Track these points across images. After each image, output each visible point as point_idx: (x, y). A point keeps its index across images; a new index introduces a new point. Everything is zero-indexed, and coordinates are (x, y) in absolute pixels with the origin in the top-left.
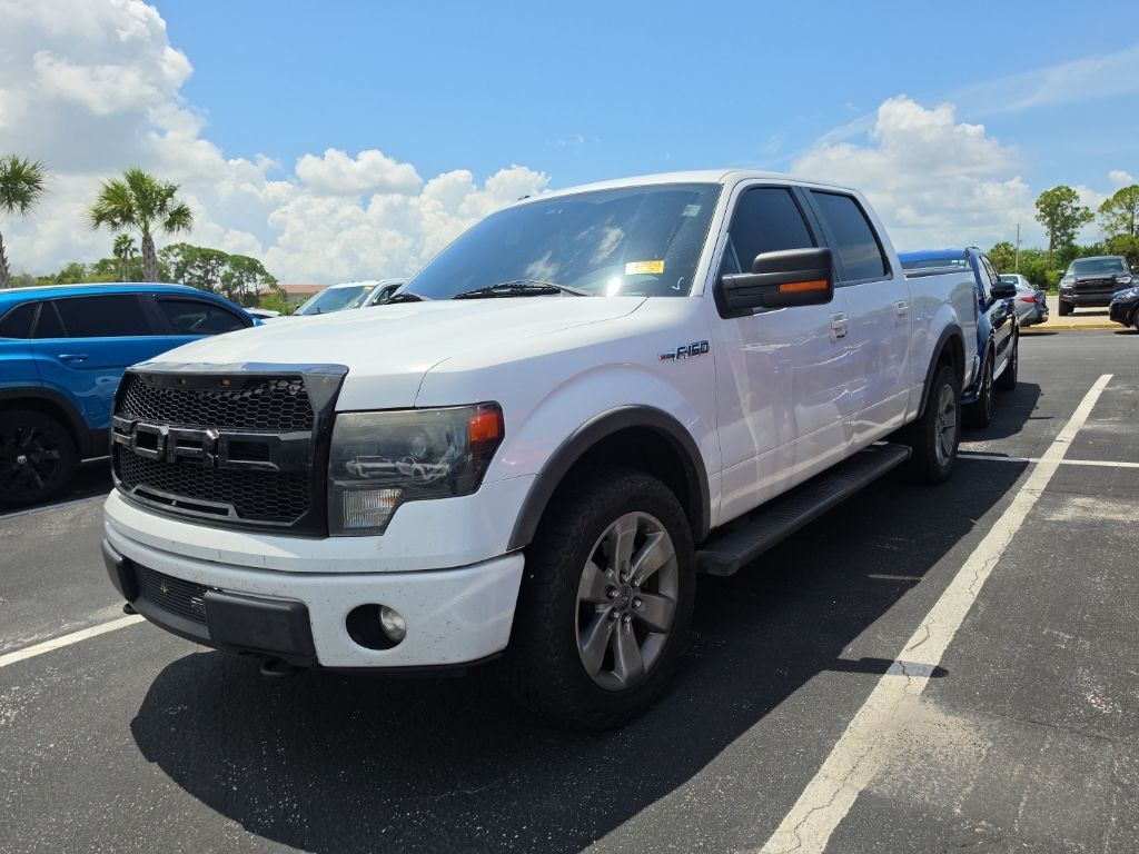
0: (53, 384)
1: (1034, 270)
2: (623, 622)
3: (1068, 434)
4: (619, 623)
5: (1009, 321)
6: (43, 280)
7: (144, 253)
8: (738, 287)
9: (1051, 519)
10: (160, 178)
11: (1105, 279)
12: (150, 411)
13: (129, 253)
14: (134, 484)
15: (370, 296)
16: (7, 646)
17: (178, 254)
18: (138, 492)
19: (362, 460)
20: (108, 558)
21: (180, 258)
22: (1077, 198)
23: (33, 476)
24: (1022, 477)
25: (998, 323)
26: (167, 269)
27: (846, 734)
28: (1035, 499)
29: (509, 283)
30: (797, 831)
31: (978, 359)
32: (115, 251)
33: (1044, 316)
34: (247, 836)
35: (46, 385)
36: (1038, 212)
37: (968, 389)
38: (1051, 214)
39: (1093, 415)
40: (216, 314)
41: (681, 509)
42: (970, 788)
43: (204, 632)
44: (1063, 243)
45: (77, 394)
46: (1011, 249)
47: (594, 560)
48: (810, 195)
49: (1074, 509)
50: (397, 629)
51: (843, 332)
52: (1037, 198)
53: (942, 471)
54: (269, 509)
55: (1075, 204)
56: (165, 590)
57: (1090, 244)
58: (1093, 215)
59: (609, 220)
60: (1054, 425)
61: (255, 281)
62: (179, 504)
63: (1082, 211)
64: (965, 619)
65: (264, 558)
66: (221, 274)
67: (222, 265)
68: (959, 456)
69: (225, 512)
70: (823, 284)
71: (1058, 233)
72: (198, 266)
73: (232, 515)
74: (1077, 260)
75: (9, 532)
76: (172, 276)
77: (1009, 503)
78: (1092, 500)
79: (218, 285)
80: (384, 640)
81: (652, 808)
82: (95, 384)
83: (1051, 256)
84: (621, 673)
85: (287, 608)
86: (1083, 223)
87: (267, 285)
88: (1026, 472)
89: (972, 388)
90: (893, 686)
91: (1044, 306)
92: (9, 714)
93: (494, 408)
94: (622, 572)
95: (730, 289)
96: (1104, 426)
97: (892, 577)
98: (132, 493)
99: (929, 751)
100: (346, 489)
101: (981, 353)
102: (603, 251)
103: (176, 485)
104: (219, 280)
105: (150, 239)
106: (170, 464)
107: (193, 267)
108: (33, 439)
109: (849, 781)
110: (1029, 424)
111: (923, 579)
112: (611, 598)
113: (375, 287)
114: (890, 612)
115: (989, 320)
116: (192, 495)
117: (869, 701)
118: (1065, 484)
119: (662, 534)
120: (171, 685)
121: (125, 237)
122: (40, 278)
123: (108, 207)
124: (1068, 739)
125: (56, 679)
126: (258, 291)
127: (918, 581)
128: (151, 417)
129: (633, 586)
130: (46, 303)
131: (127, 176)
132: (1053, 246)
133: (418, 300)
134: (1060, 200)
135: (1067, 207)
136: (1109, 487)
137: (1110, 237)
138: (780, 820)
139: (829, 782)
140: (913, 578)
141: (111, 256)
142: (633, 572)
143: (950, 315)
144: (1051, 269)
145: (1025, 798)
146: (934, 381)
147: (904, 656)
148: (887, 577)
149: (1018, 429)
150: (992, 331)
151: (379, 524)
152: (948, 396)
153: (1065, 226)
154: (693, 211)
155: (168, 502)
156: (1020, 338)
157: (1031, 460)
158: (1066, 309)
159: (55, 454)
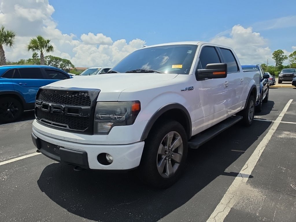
0: (18, 91)
1: (271, 71)
2: (169, 160)
3: (282, 115)
4: (168, 161)
5: (267, 85)
6: (14, 63)
7: (41, 57)
8: (202, 73)
9: (279, 137)
10: (46, 38)
11: (291, 75)
12: (46, 99)
13: (36, 57)
14: (41, 118)
15: (100, 71)
16: (4, 159)
17: (49, 58)
18: (42, 120)
19: (101, 114)
20: (33, 137)
21: (49, 59)
22: (283, 53)
23: (11, 115)
24: (270, 126)
25: (264, 85)
26: (46, 62)
27: (227, 192)
28: (274, 132)
29: (141, 69)
30: (215, 218)
31: (260, 94)
32: (33, 57)
33: (275, 83)
34: (68, 213)
35: (15, 91)
36: (273, 56)
37: (256, 102)
38: (276, 57)
39: (288, 110)
40: (60, 74)
41: (185, 131)
42: (261, 209)
43: (59, 158)
44: (279, 65)
45: (23, 93)
46: (266, 66)
47: (162, 143)
48: (220, 49)
49: (285, 135)
50: (110, 160)
51: (227, 86)
52: (273, 52)
53: (250, 123)
54: (78, 127)
55: (283, 55)
56: (48, 147)
57: (286, 65)
58: (287, 58)
59: (165, 54)
60: (278, 112)
61: (69, 66)
62: (53, 124)
63: (285, 56)
64: (257, 163)
65: (76, 139)
66: (60, 64)
67: (60, 61)
68: (254, 119)
69: (66, 127)
70: (224, 73)
71: (278, 62)
72: (54, 61)
73: (68, 128)
74: (284, 69)
75: (5, 129)
76: (47, 64)
77: (267, 132)
78: (289, 133)
79: (59, 66)
80: (107, 163)
81: (176, 210)
82: (28, 91)
83: (276, 68)
84: (167, 174)
85: (82, 153)
86: (285, 60)
87: (72, 67)
88: (271, 124)
89: (258, 102)
90: (239, 180)
91: (275, 81)
92: (5, 177)
93: (138, 102)
94: (169, 147)
95: (199, 73)
96: (291, 113)
97: (237, 151)
98: (40, 121)
99: (249, 198)
100: (99, 122)
101: (260, 93)
102: (163, 62)
103: (53, 119)
104: (59, 65)
105: (43, 54)
106: (51, 114)
107: (53, 62)
108: (12, 105)
109: (228, 205)
110: (271, 112)
111: (246, 152)
112: (166, 154)
113: (101, 69)
114: (237, 160)
115: (262, 84)
116: (57, 122)
117: (233, 184)
118: (281, 128)
119: (179, 137)
120: (48, 172)
121: (36, 53)
122: (13, 63)
123: (32, 45)
124: (286, 196)
125: (17, 169)
126: (69, 69)
127: (244, 152)
128: (46, 101)
129: (172, 151)
130: (16, 69)
131: (37, 38)
132: (277, 65)
133: (116, 73)
134: (279, 53)
135: (281, 55)
136: (294, 129)
137: (292, 64)
138: (210, 215)
139: (223, 205)
140: (243, 151)
141: (32, 58)
142: (172, 147)
143: (253, 82)
144: (276, 71)
145: (275, 212)
146: (249, 99)
147: (241, 172)
148: (236, 151)
149: (269, 113)
150: (263, 87)
151: (107, 132)
152: (252, 104)
153: (280, 60)
154: (190, 52)
155: (50, 123)
156: (269, 89)
157: (273, 121)
158: (280, 82)
159: (17, 109)
